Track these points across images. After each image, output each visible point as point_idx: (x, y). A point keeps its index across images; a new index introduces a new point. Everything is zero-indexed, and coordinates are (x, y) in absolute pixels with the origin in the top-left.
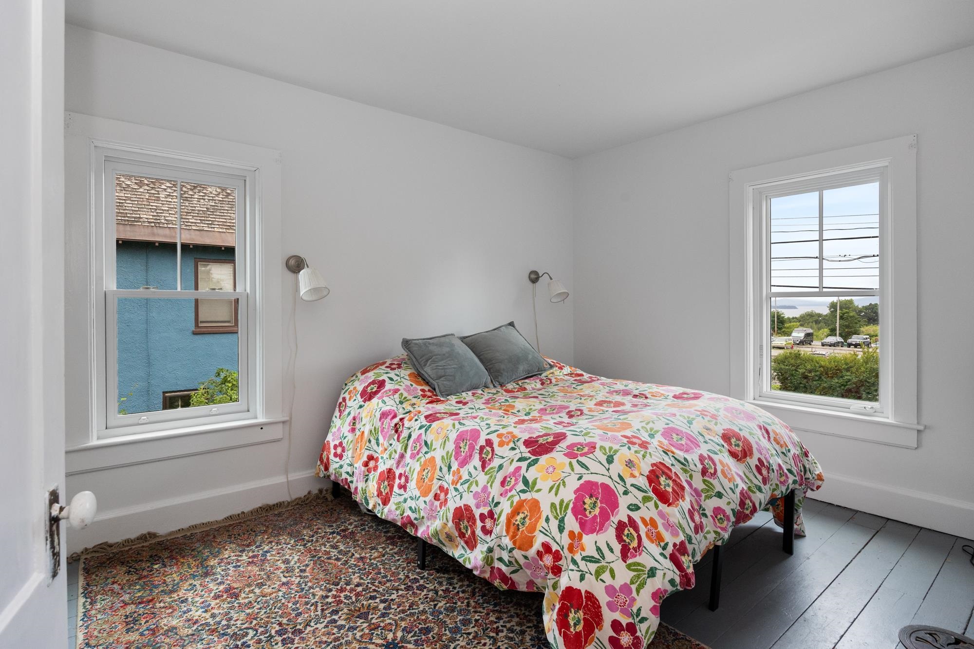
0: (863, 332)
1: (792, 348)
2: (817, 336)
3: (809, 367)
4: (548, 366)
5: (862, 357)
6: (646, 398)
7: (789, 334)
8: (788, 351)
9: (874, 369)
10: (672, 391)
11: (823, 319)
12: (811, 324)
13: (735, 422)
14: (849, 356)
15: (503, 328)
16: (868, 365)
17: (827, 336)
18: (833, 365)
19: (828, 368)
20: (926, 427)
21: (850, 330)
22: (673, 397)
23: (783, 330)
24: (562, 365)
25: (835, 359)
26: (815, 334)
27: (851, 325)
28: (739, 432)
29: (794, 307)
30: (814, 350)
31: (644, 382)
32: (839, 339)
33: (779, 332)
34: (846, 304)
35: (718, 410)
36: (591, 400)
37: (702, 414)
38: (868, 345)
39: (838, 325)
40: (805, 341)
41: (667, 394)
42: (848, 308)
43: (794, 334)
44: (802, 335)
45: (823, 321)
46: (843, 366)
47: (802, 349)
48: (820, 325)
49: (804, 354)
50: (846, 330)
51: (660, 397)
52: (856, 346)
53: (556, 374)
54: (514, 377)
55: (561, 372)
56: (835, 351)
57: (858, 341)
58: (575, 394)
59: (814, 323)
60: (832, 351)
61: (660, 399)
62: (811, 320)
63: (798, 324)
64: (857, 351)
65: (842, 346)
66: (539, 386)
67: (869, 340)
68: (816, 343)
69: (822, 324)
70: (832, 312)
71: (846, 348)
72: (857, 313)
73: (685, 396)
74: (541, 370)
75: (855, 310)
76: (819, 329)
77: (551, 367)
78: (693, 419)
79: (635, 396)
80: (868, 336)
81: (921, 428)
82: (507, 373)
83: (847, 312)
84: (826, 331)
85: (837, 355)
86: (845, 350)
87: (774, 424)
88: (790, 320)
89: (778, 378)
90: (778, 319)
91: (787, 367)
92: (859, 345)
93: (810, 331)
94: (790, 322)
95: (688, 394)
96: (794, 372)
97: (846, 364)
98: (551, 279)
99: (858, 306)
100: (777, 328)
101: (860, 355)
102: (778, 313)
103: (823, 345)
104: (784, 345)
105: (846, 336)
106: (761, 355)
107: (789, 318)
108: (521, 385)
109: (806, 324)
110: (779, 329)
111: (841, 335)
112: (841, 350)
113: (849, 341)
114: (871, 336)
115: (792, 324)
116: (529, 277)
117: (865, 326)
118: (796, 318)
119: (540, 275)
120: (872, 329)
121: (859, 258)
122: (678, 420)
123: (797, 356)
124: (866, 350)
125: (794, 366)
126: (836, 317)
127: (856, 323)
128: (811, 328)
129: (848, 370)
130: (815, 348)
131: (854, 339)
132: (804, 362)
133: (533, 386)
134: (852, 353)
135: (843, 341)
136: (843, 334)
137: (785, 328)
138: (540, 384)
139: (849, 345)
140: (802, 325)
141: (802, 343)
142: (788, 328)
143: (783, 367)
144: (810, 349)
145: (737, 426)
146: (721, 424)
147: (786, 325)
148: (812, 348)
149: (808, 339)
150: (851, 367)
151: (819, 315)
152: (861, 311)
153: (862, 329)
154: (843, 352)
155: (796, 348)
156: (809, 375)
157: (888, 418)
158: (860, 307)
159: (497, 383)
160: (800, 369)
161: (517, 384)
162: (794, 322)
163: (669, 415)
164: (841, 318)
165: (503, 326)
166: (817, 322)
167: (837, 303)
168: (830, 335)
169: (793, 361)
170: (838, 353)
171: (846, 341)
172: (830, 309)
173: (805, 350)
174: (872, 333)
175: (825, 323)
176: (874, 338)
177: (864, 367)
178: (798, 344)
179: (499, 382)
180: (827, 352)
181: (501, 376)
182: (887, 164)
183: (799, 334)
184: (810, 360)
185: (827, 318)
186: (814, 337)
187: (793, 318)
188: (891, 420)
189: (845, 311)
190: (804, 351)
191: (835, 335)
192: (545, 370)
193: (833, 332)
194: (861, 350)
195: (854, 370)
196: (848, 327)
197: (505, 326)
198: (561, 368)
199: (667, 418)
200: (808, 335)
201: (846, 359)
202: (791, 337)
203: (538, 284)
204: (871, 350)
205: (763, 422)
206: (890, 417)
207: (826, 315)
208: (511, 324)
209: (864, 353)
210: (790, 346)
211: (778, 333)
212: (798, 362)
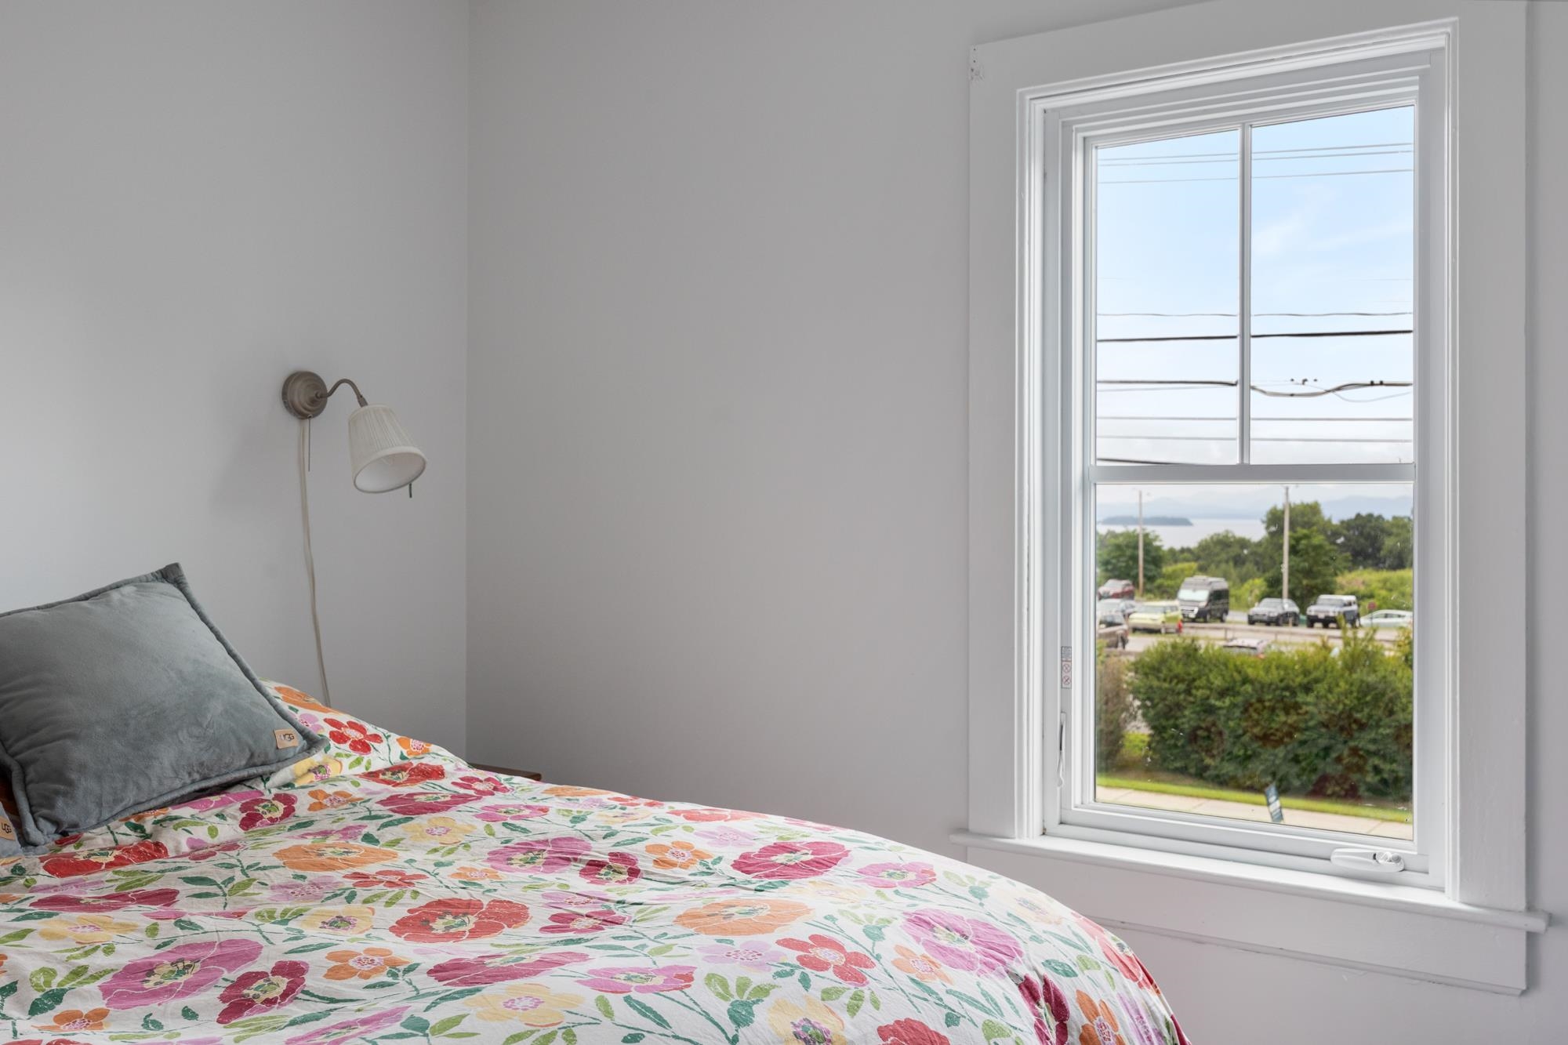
0: (1342, 587)
1: (1179, 630)
2: (1238, 599)
3: (1218, 682)
4: (298, 742)
5: (1342, 654)
6: (634, 873)
7: (1170, 593)
8: (1168, 640)
9: (1368, 686)
10: (737, 837)
11: (1253, 553)
12: (1223, 566)
13: (936, 984)
14: (1312, 650)
15: (128, 590)
16: (1355, 676)
17: (1261, 599)
18: (1274, 675)
19: (1262, 687)
20: (1552, 920)
21: (1313, 582)
22: (737, 865)
23: (1159, 581)
24: (371, 729)
25: (1277, 662)
26: (1232, 592)
27: (1315, 569)
28: (943, 1031)
29: (1183, 522)
30: (1230, 635)
31: (657, 793)
32: (1288, 606)
33: (1149, 586)
34: (1303, 514)
35: (874, 933)
36: (389, 904)
37: (804, 961)
38: (1353, 619)
39: (1285, 568)
40: (1209, 611)
41: (715, 851)
42: (1308, 525)
43: (1185, 594)
44: (1202, 596)
45: (1251, 558)
46: (1299, 680)
47: (1201, 633)
48: (1244, 570)
49: (1207, 649)
50: (1305, 582)
51: (684, 866)
52: (1327, 622)
53: (333, 770)
54: (131, 797)
55: (358, 762)
56: (1281, 638)
57: (1332, 611)
58: (337, 876)
59: (1231, 564)
60: (1272, 637)
61: (684, 874)
62: (1224, 556)
63: (1194, 565)
64: (1330, 637)
65: (1295, 625)
66: (230, 830)
67: (1354, 607)
68: (1236, 616)
69: (1250, 567)
70: (1272, 534)
71: (1303, 629)
72: (1328, 537)
73: (781, 858)
74: (263, 763)
75: (1323, 531)
76: (1243, 579)
77: (312, 742)
78: (763, 991)
79: (594, 867)
80: (1352, 598)
81: (1537, 924)
82: (99, 777)
83: (1306, 537)
84: (1259, 583)
85: (1283, 649)
86: (1301, 635)
87: (1085, 964)
88: (1176, 555)
89: (1144, 715)
90: (1147, 552)
91: (1166, 685)
92: (1333, 620)
93: (1221, 584)
94: (1176, 561)
95: (792, 850)
96: (1182, 697)
97: (1306, 673)
98: (362, 401)
99: (1329, 521)
100: (1145, 576)
101: (1337, 649)
102: (1146, 536)
103: (1252, 621)
104: (1159, 622)
105: (1304, 596)
106: (1066, 681)
107: (1172, 551)
108: (149, 827)
109: (1213, 566)
110: (1150, 579)
111: (1292, 596)
112: (1292, 634)
113: (1312, 610)
114: (1361, 598)
115: (1180, 566)
116: (284, 394)
117: (1346, 572)
118: (1189, 550)
119: (329, 389)
120: (1360, 579)
121: (1339, 389)
122: (693, 1006)
123: (1191, 653)
124: (1350, 634)
125: (1181, 680)
126: (1281, 547)
127: (1326, 564)
128: (1226, 577)
129: (1307, 689)
130: (1234, 630)
131: (1326, 605)
132: (1207, 671)
133: (201, 833)
134: (1319, 642)
135: (1296, 609)
136: (1298, 593)
137: (1163, 576)
138: (236, 824)
139: (1312, 621)
140: (1203, 570)
141: (1203, 616)
142: (1170, 577)
143: (1155, 683)
144: (1221, 634)
145: (940, 1002)
146: (876, 1004)
147: (1167, 569)
148: (1226, 629)
149: (1217, 607)
150: (1317, 681)
151: (1243, 543)
152: (1336, 534)
153: (1340, 580)
154: (1297, 641)
155: (1189, 631)
156: (1218, 703)
157: (1442, 890)
158: (1335, 521)
159: (49, 828)
160: (1198, 688)
161: (137, 828)
162: (1187, 560)
163: (659, 980)
164: (1293, 550)
165: (127, 583)
166: (1238, 561)
167: (1283, 512)
168: (1269, 595)
169: (1179, 669)
170: (1286, 644)
171: (1303, 611)
172: (1267, 528)
173: (1209, 638)
174: (1362, 589)
175: (1257, 563)
176: (1366, 603)
177: (1346, 682)
178: (1193, 620)
179: (56, 823)
180: (1257, 639)
181: (65, 794)
182: (1440, 42)
183: (1195, 594)
184: (1220, 662)
185: (1260, 550)
186: (1232, 600)
187: (1183, 551)
188: (1449, 900)
189: (1301, 531)
190: (1207, 638)
191: (1280, 595)
192: (282, 760)
193: (1273, 589)
194: (1338, 633)
195: (1321, 688)
196: (1309, 573)
197: (139, 582)
198: (362, 747)
199: (649, 1000)
200: (1218, 596)
201: (1303, 660)
202: (1176, 603)
203: (317, 423)
204: (1361, 634)
205: (1048, 963)
206: (1448, 888)
207: (1259, 544)
208: (170, 575)
209: (1347, 644)
210: (1173, 625)
211: (1147, 591)
212: (1193, 669)
